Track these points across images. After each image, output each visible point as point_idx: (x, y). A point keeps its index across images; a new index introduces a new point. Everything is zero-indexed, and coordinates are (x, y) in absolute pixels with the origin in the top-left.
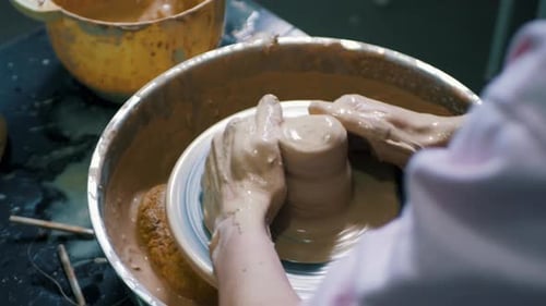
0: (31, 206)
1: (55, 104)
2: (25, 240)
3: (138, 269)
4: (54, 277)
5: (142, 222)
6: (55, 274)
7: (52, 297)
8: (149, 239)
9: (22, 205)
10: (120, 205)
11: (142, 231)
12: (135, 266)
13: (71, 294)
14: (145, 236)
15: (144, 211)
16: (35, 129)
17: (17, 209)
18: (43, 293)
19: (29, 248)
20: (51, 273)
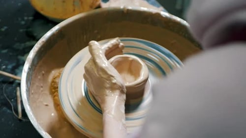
0: (10, 67)
1: (33, 20)
2: (4, 82)
3: (47, 105)
4: (11, 102)
5: (53, 84)
6: (13, 100)
7: (9, 111)
8: (55, 92)
9: (7, 65)
10: (43, 75)
11: (52, 88)
12: (46, 104)
13: (17, 112)
14: (53, 90)
15: (54, 79)
16: (21, 30)
17: (4, 67)
18: (5, 108)
19: (4, 86)
20: (10, 99)
